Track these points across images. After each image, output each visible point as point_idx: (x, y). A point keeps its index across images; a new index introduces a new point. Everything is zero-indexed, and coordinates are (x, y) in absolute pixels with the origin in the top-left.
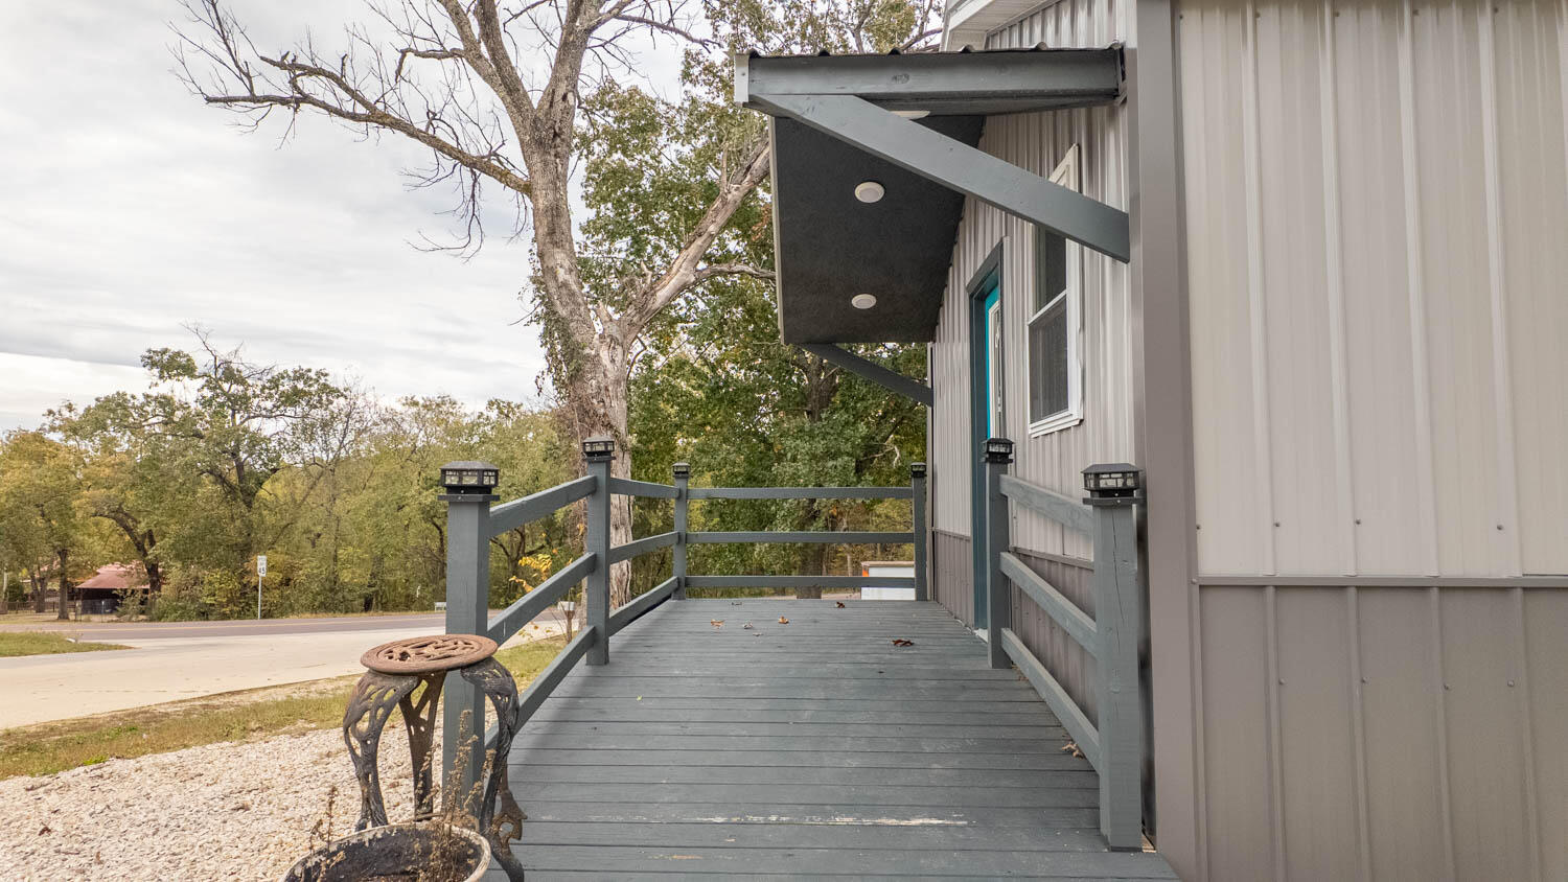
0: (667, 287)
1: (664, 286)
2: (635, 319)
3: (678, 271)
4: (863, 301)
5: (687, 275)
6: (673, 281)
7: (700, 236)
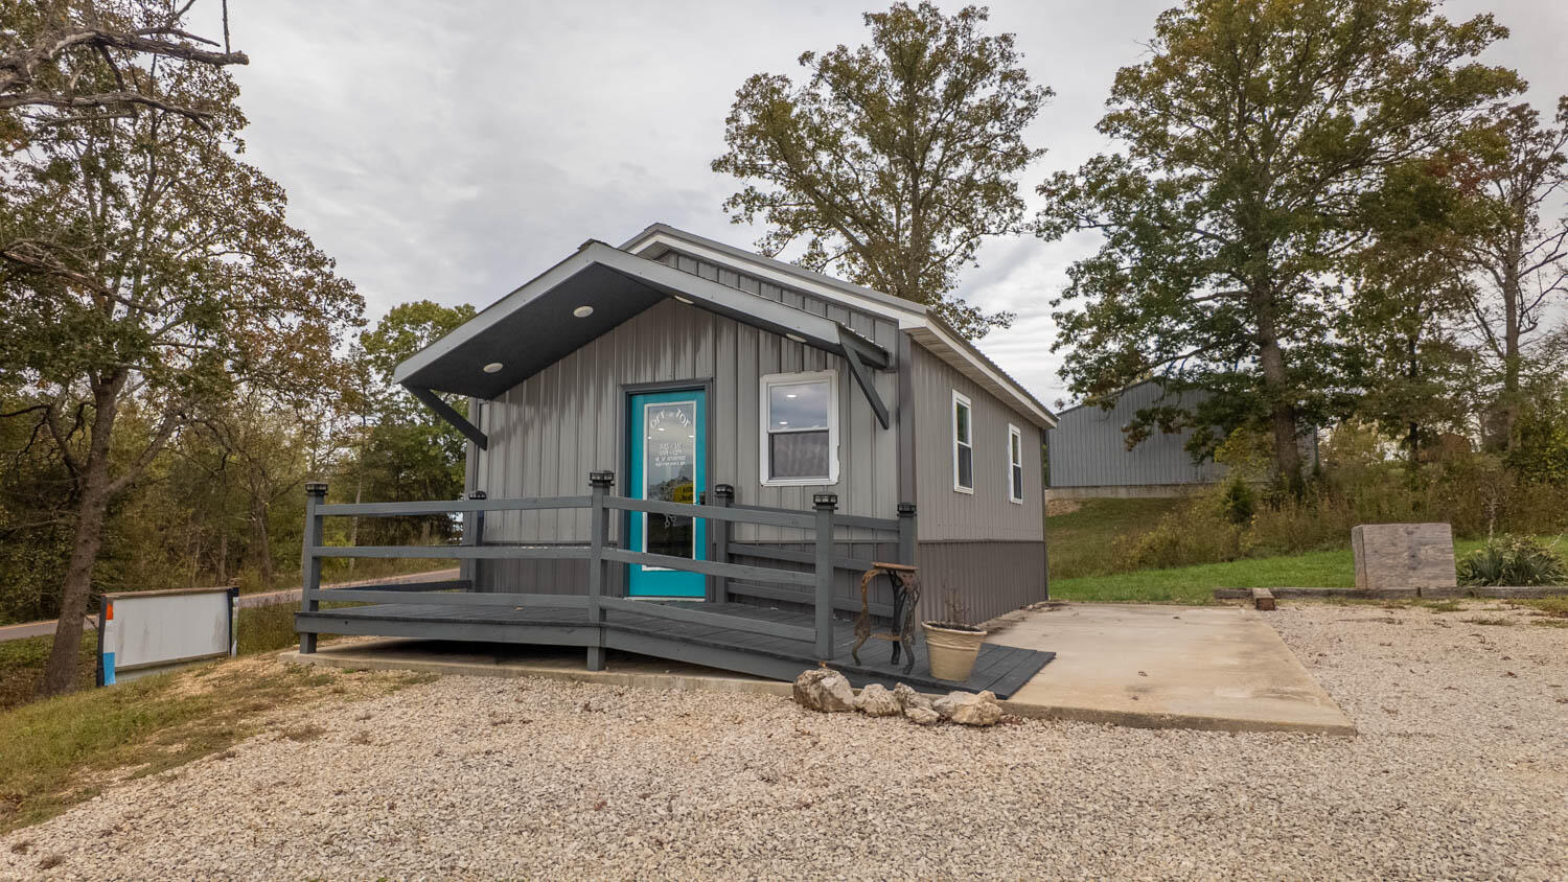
4: (492, 368)
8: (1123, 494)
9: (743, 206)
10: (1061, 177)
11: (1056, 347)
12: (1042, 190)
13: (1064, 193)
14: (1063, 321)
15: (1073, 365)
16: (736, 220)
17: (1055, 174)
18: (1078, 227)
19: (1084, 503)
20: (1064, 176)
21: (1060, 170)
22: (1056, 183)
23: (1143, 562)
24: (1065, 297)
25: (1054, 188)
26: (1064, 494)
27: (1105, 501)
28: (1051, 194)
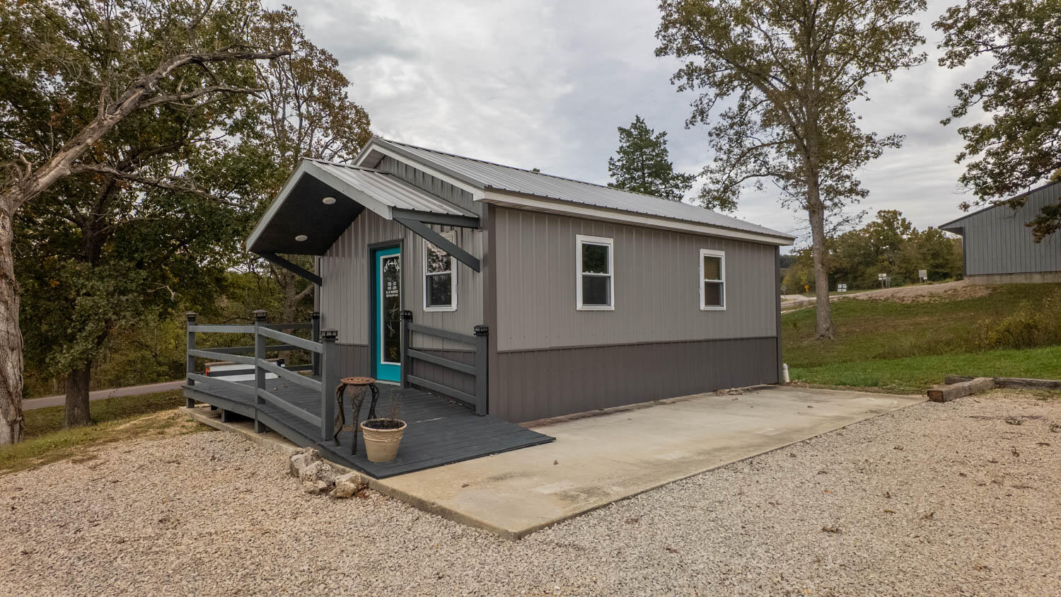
0: (47, 177)
1: (45, 175)
2: (19, 197)
3: (57, 166)
4: (301, 238)
5: (64, 170)
6: (53, 172)
7: (79, 144)
8: (1037, 279)
9: (686, 77)
10: (954, 12)
11: (961, 157)
12: (939, 25)
13: (960, 25)
14: (970, 134)
15: (974, 172)
16: (681, 89)
17: (949, 10)
18: (978, 52)
19: (995, 289)
20: (957, 10)
21: (953, 6)
22: (950, 17)
23: (999, 343)
24: (955, 116)
25: (950, 22)
26: (978, 280)
27: (1016, 286)
28: (948, 28)
